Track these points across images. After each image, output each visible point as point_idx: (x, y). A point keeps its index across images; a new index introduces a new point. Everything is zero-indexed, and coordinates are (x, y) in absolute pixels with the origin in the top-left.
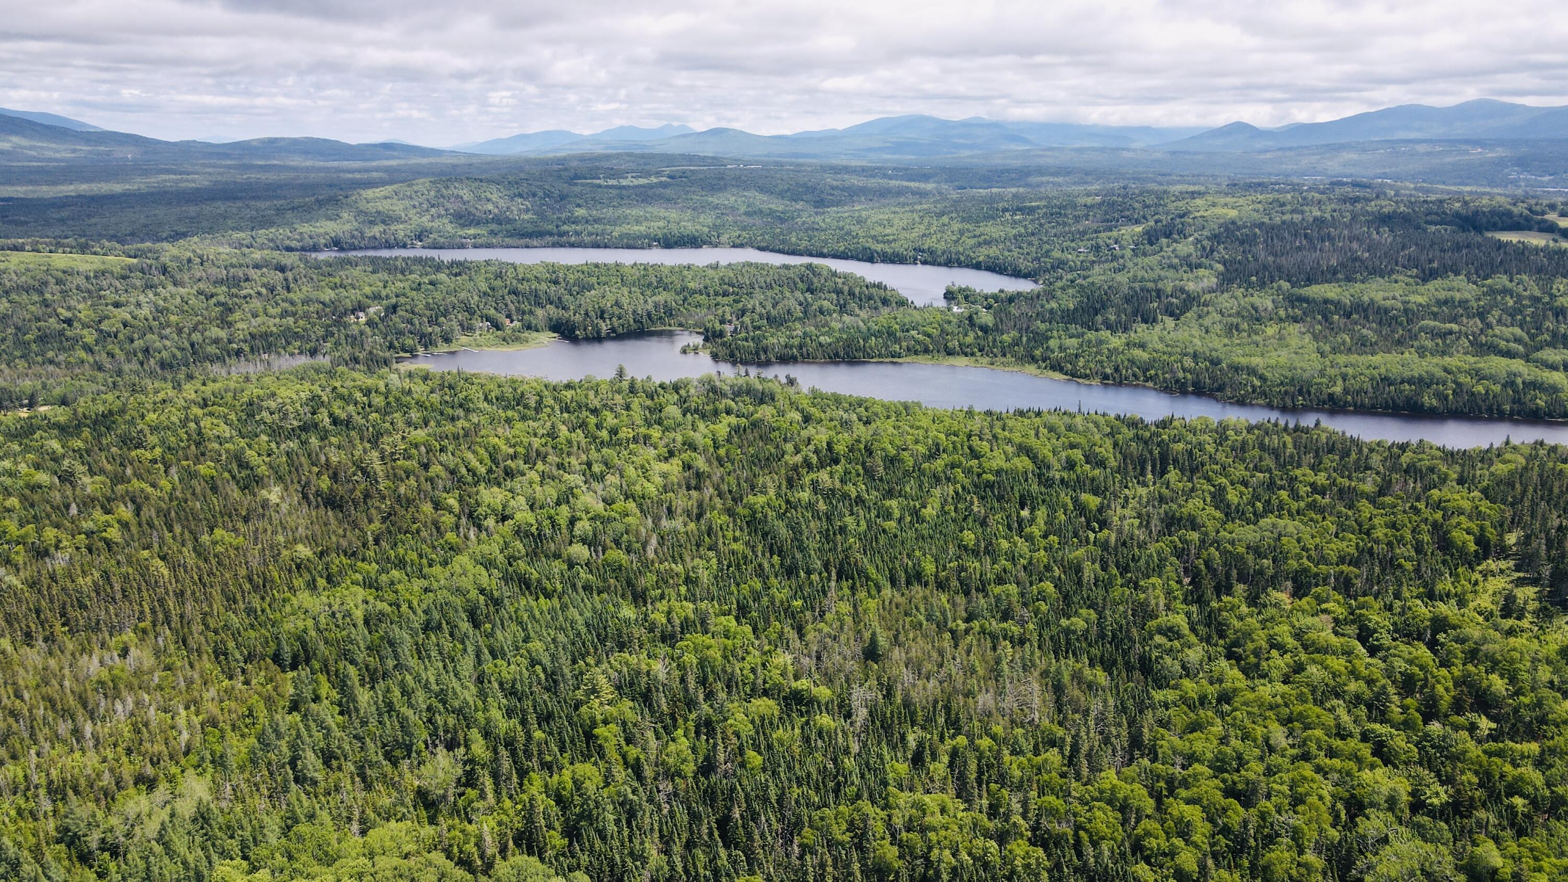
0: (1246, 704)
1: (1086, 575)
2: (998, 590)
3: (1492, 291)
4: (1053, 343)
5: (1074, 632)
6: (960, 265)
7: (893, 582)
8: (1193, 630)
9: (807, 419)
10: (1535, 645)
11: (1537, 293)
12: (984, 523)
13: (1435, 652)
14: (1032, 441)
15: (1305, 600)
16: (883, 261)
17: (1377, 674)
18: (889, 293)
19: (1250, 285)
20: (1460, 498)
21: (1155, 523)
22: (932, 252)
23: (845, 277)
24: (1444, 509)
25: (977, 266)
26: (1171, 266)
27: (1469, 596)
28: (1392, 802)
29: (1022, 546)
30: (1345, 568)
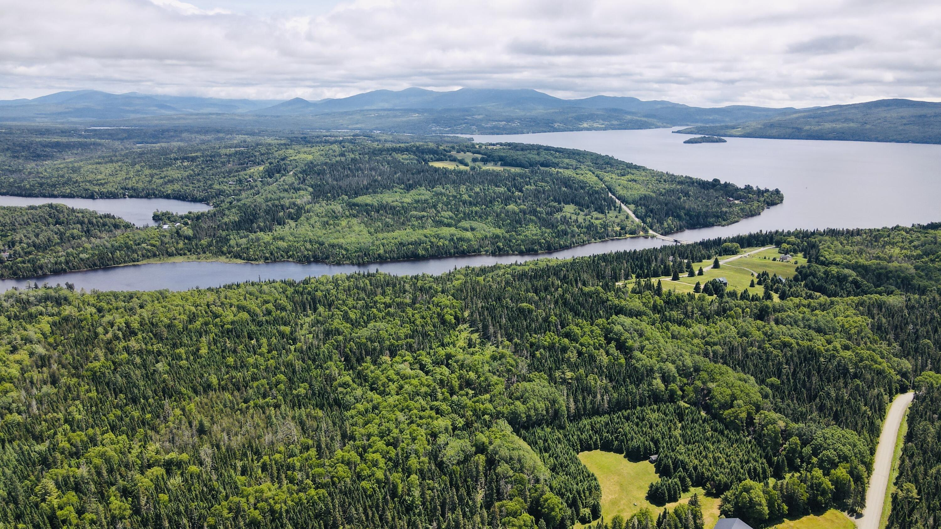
0: (385, 408)
1: (297, 367)
2: (255, 384)
3: (437, 194)
4: (232, 242)
5: (300, 395)
6: (156, 196)
7: (196, 392)
8: (354, 381)
9: (100, 310)
10: (481, 357)
11: (455, 194)
12: (235, 351)
13: (449, 368)
14: (244, 303)
15: (397, 357)
16: (101, 198)
17: (431, 382)
18: (118, 221)
19: (328, 199)
20: (444, 300)
21: (321, 336)
22: (134, 189)
23: (82, 212)
24: (440, 306)
25: (168, 197)
26: (286, 190)
27: (456, 342)
28: (446, 429)
29: (261, 360)
30: (409, 340)
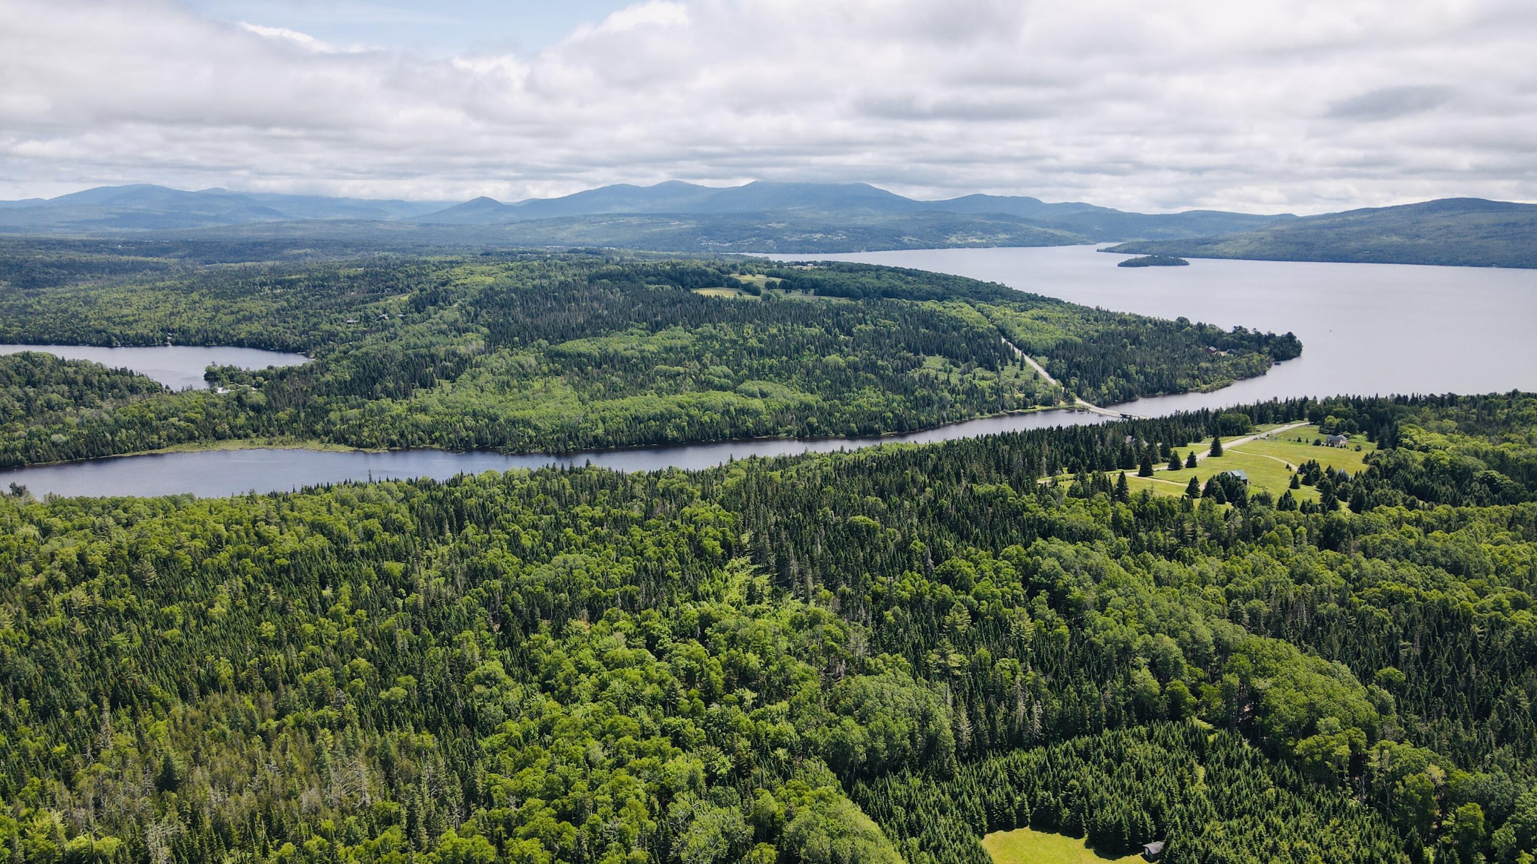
0: (563, 730)
1: (400, 642)
2: (308, 677)
3: (703, 338)
4: (332, 416)
5: (395, 702)
6: (219, 343)
7: (184, 695)
8: (509, 672)
9: (46, 532)
10: (773, 622)
11: (734, 337)
12: (283, 611)
13: (705, 645)
14: (325, 518)
15: (600, 623)
16: (124, 345)
17: (666, 675)
18: (137, 380)
19: (514, 345)
20: (703, 510)
21: (460, 580)
22: (184, 332)
23: (77, 365)
24: (695, 523)
25: (240, 344)
26: (441, 332)
27: (723, 592)
28: (692, 782)
29: (331, 627)
30: (628, 587)
